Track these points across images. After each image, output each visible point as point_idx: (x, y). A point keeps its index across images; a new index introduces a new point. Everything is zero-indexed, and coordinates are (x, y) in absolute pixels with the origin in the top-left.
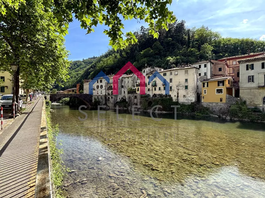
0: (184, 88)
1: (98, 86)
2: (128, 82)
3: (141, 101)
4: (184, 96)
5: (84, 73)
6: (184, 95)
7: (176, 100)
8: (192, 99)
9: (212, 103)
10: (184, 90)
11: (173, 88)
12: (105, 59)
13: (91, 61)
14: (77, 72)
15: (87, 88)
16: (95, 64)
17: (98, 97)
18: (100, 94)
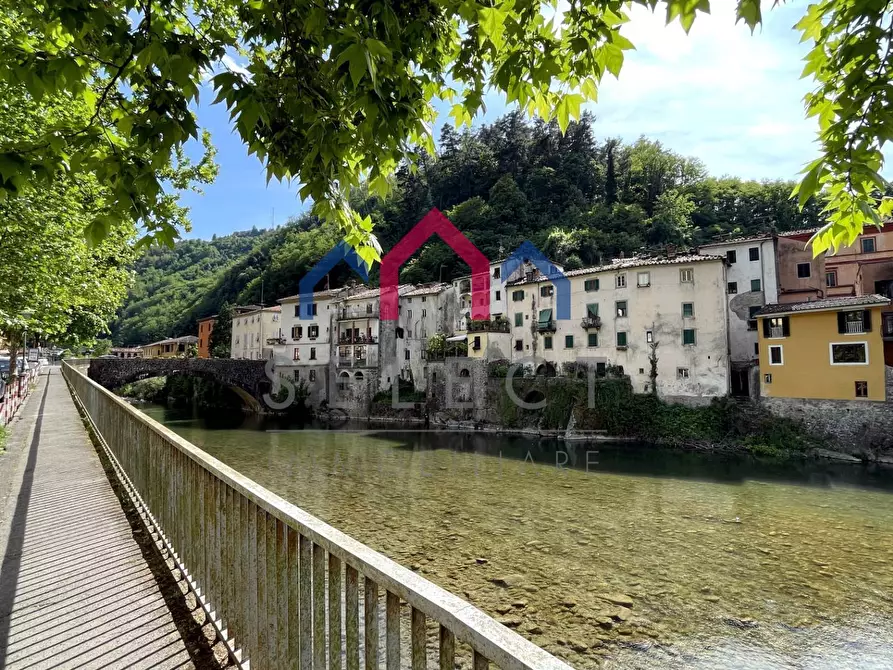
0: (680, 340)
1: (300, 329)
2: (424, 315)
3: (491, 389)
4: (680, 371)
5: (221, 285)
6: (681, 366)
7: (646, 388)
8: (714, 383)
9: (816, 402)
10: (682, 348)
11: (630, 339)
12: (304, 235)
13: (244, 242)
14: (189, 279)
15: (246, 336)
16: (265, 250)
17: (297, 372)
18: (305, 359)
